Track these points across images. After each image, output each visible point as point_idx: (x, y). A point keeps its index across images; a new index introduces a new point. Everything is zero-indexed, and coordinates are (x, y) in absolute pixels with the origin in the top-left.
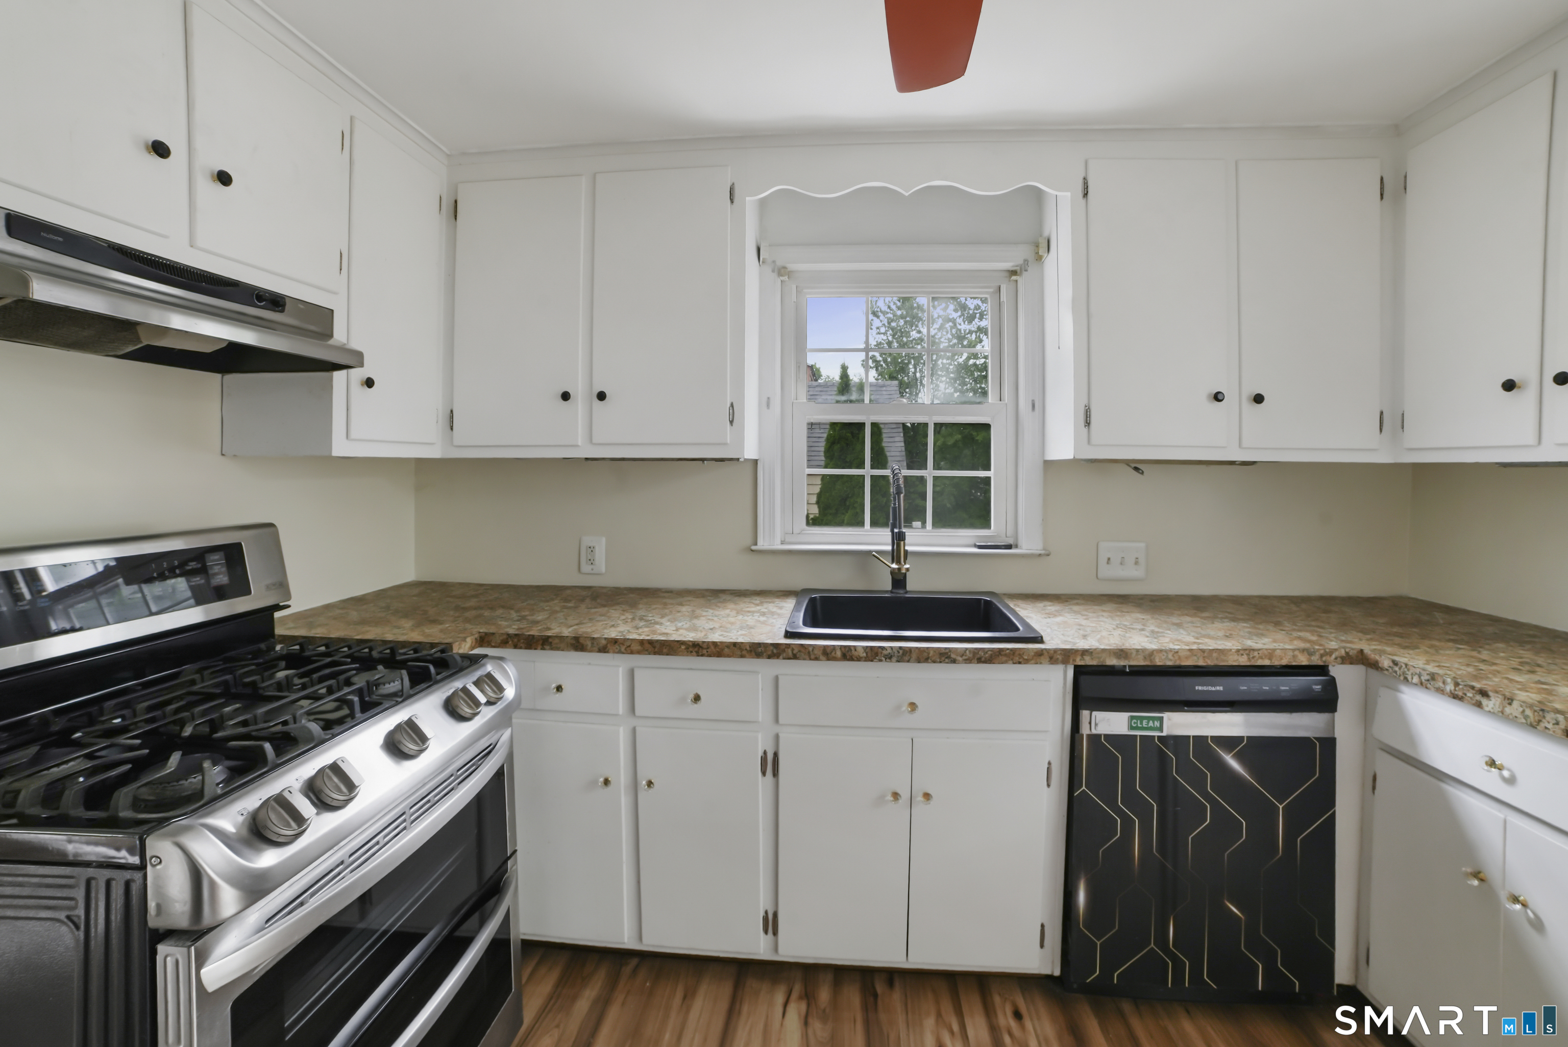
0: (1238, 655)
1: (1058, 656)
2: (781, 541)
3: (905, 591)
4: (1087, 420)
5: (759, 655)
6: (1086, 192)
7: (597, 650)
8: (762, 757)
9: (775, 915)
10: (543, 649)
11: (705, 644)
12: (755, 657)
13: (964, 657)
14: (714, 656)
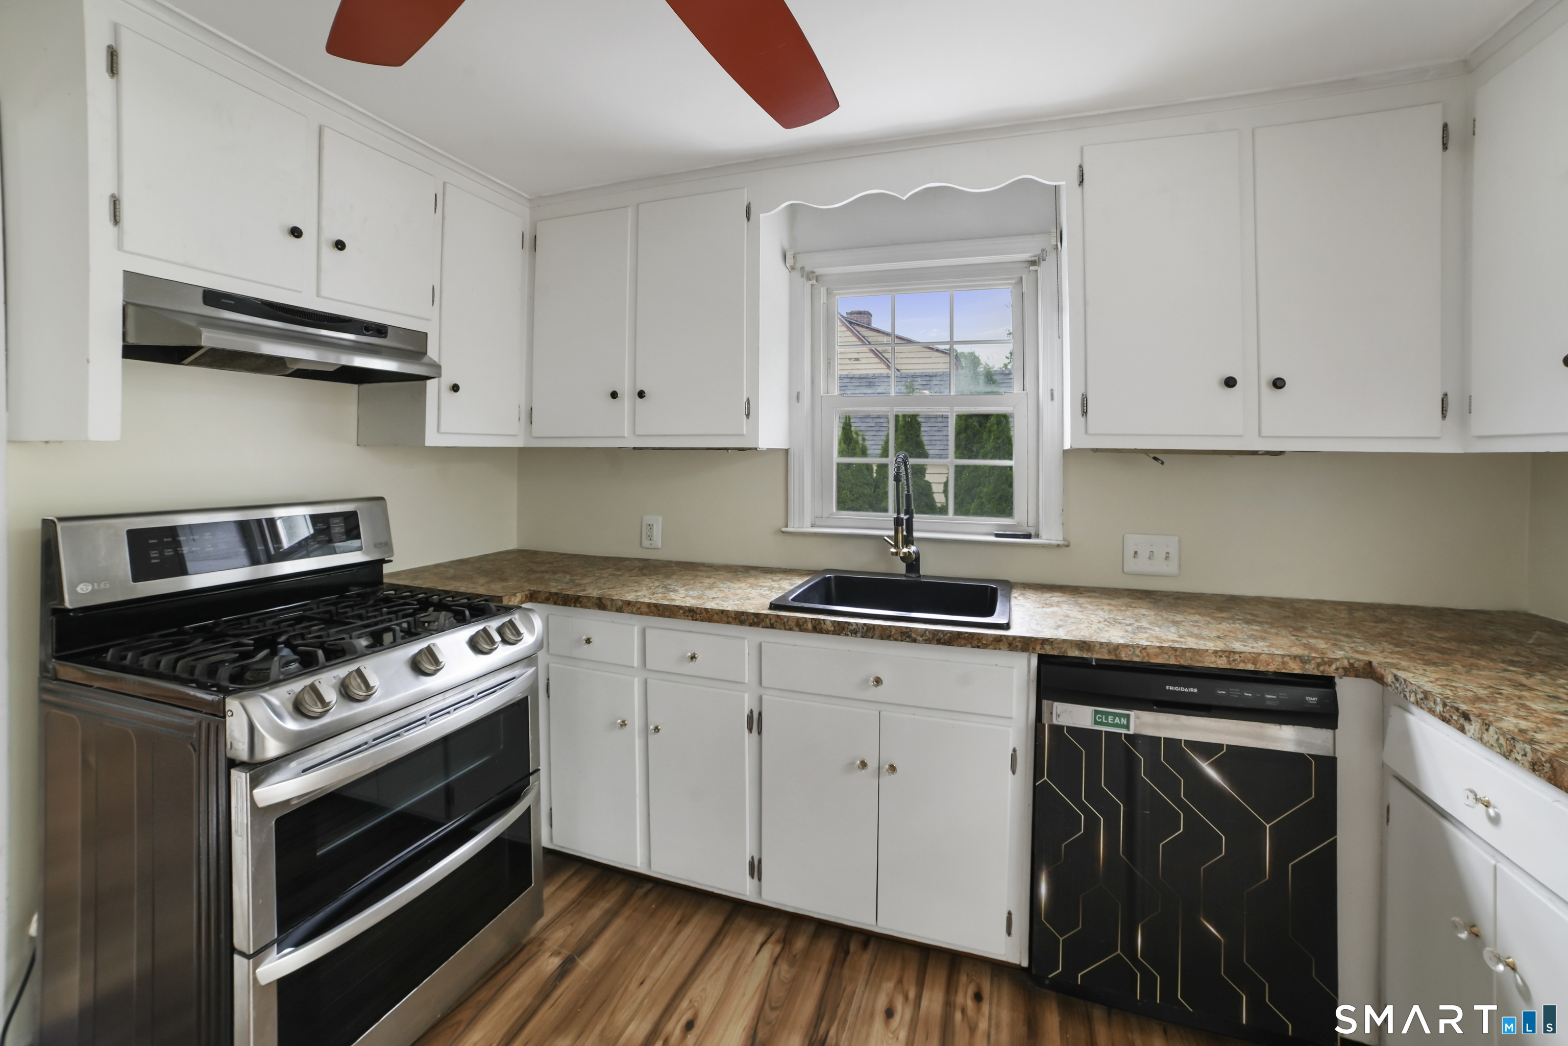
0: (1216, 656)
1: (1017, 643)
2: (812, 524)
3: (918, 575)
4: (1084, 409)
5: (742, 623)
6: (1081, 180)
7: (615, 610)
8: (748, 715)
9: (760, 861)
10: (575, 606)
11: (699, 610)
12: (739, 624)
13: (924, 638)
14: (706, 621)
